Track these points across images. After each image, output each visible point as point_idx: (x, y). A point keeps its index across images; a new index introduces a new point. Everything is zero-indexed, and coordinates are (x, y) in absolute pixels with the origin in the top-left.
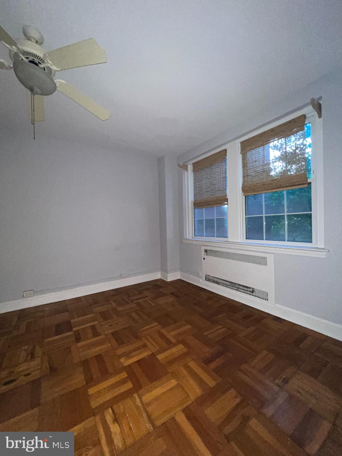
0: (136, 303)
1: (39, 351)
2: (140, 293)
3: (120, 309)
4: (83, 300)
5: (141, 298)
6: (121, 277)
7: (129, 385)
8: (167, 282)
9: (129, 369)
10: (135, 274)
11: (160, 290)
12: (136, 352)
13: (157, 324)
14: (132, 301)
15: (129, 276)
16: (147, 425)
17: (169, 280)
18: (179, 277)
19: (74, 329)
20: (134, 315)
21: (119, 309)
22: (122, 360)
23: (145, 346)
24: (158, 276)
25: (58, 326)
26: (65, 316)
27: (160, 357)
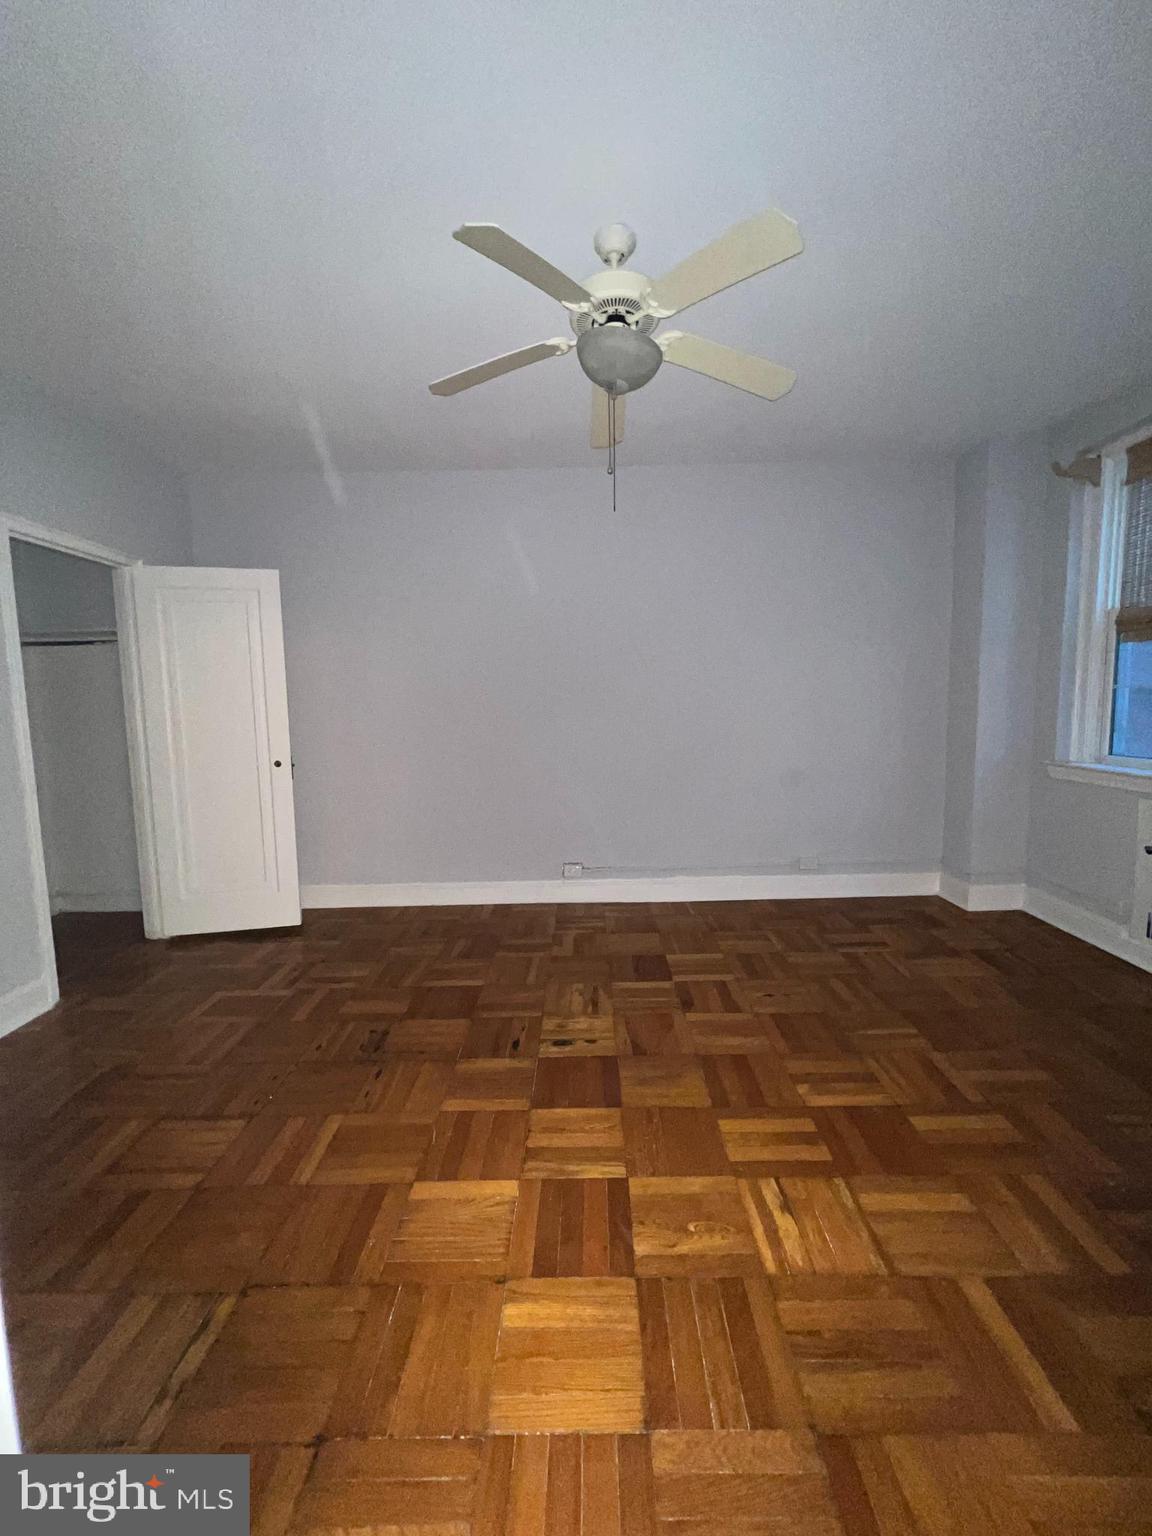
0: (843, 955)
1: (605, 1002)
2: (862, 926)
3: (794, 958)
4: (692, 912)
5: (861, 944)
6: (796, 867)
7: (821, 1153)
8: (965, 912)
9: (820, 1115)
10: (843, 868)
11: (935, 932)
12: (843, 1085)
13: (914, 1031)
14: (834, 946)
15: (821, 869)
16: (872, 1256)
17: (973, 906)
18: (1018, 904)
19: (677, 978)
20: (838, 986)
21: (790, 960)
22: (802, 1089)
23: (870, 1079)
24: (928, 884)
25: (638, 959)
26: (649, 943)
27: (920, 1123)
